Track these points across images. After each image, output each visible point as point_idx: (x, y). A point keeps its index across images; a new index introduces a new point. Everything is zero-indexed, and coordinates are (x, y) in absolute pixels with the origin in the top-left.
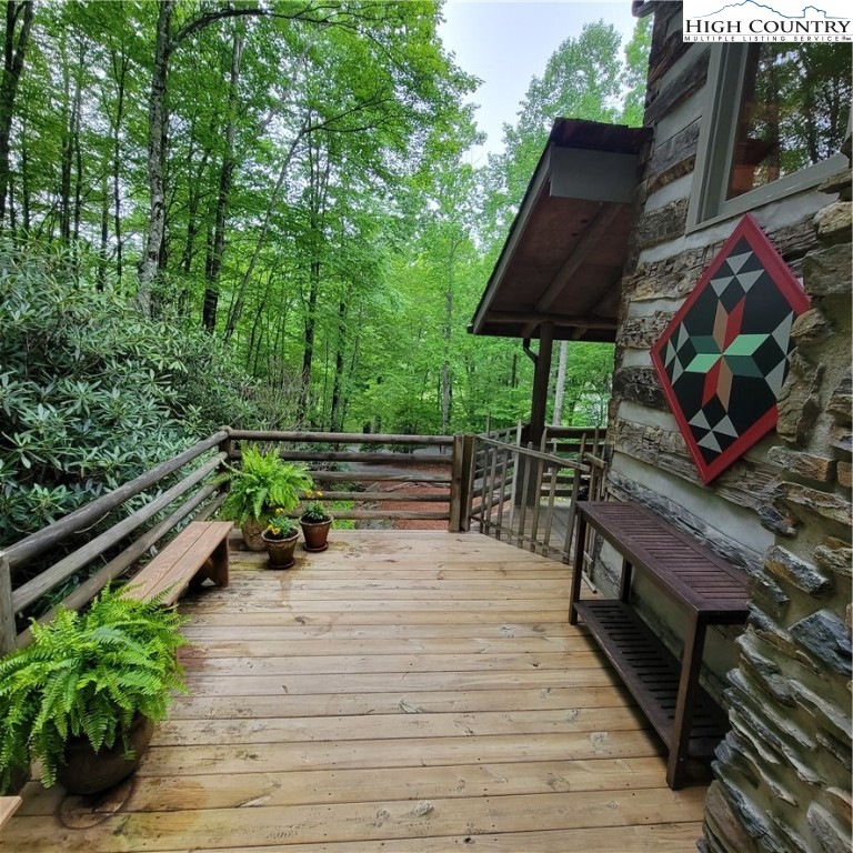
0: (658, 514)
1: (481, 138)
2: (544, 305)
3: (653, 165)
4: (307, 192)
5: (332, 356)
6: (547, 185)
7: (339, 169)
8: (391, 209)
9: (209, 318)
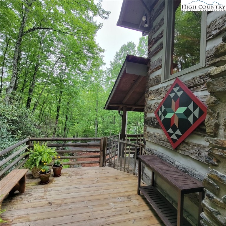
0: (161, 158)
1: (105, 64)
2: (124, 102)
3: (151, 67)
4: (59, 74)
5: (65, 116)
6: (125, 71)
7: (69, 68)
8: (82, 79)
9: (28, 106)
